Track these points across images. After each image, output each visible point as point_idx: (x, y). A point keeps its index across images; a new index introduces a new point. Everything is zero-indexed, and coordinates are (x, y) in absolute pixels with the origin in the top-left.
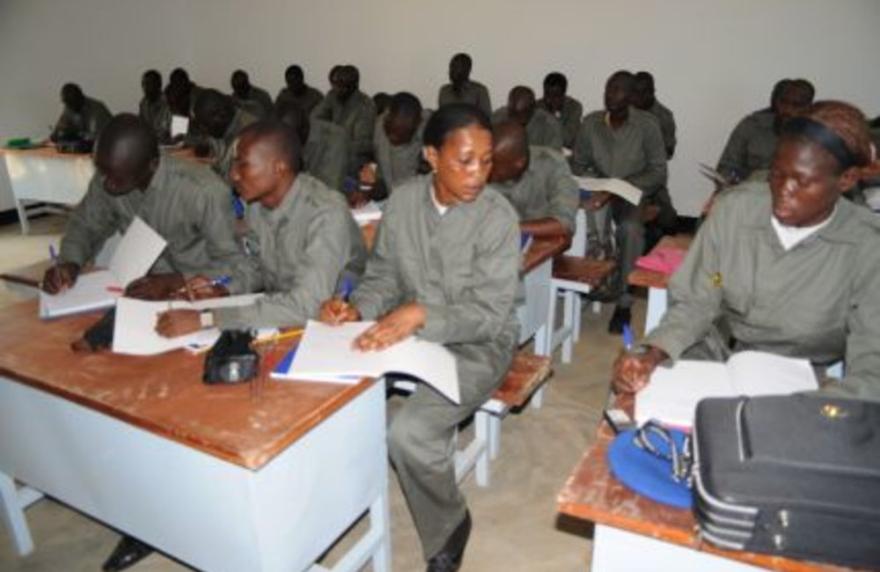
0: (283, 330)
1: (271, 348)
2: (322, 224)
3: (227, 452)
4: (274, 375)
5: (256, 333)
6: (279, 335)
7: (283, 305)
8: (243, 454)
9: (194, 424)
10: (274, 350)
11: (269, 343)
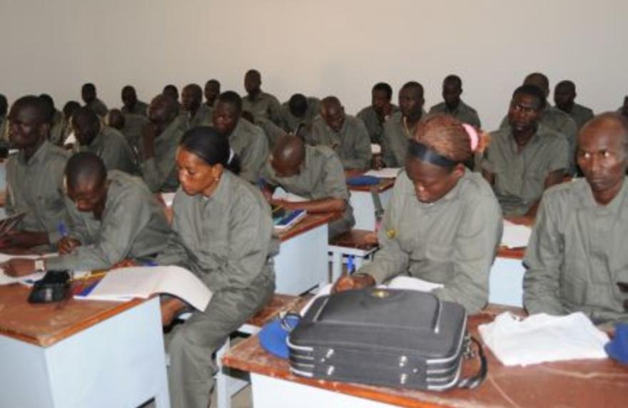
0: (93, 272)
1: (80, 283)
2: (125, 197)
3: (30, 338)
4: (76, 297)
5: (73, 274)
6: (90, 275)
7: (94, 253)
8: (39, 337)
9: (13, 323)
10: (83, 284)
11: (81, 280)
